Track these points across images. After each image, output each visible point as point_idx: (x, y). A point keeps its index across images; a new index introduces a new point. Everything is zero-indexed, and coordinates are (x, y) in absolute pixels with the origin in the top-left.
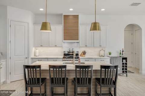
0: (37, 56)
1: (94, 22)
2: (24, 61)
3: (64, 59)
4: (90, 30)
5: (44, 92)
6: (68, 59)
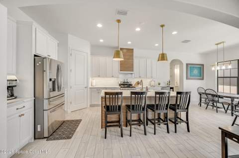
1: (161, 53)
2: (83, 90)
4: (158, 60)
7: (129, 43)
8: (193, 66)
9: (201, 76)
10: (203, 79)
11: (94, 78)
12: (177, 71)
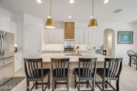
0: (46, 50)
3: (64, 52)
5: (48, 81)
6: (67, 52)
7: (70, 17)
8: (123, 33)
9: (130, 41)
10: (132, 43)
11: (47, 44)
12: (110, 38)
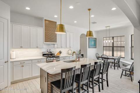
0: (13, 59)
2: (3, 66)
9: (95, 46)
